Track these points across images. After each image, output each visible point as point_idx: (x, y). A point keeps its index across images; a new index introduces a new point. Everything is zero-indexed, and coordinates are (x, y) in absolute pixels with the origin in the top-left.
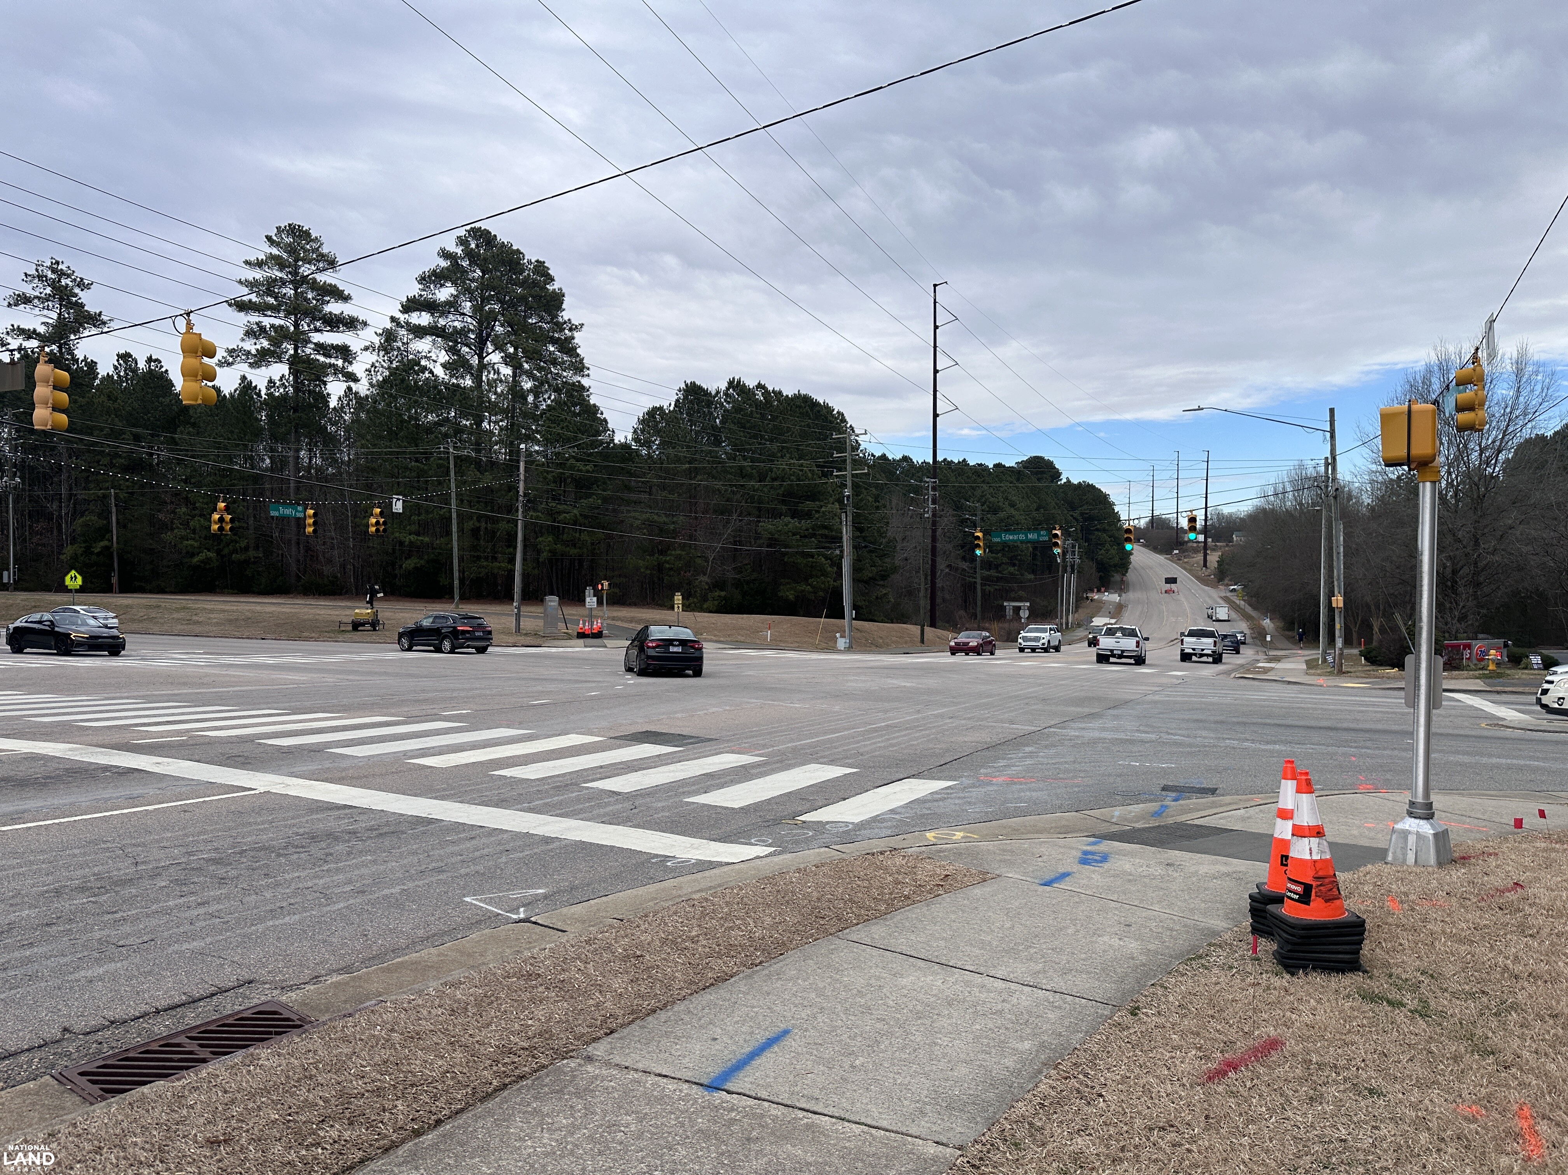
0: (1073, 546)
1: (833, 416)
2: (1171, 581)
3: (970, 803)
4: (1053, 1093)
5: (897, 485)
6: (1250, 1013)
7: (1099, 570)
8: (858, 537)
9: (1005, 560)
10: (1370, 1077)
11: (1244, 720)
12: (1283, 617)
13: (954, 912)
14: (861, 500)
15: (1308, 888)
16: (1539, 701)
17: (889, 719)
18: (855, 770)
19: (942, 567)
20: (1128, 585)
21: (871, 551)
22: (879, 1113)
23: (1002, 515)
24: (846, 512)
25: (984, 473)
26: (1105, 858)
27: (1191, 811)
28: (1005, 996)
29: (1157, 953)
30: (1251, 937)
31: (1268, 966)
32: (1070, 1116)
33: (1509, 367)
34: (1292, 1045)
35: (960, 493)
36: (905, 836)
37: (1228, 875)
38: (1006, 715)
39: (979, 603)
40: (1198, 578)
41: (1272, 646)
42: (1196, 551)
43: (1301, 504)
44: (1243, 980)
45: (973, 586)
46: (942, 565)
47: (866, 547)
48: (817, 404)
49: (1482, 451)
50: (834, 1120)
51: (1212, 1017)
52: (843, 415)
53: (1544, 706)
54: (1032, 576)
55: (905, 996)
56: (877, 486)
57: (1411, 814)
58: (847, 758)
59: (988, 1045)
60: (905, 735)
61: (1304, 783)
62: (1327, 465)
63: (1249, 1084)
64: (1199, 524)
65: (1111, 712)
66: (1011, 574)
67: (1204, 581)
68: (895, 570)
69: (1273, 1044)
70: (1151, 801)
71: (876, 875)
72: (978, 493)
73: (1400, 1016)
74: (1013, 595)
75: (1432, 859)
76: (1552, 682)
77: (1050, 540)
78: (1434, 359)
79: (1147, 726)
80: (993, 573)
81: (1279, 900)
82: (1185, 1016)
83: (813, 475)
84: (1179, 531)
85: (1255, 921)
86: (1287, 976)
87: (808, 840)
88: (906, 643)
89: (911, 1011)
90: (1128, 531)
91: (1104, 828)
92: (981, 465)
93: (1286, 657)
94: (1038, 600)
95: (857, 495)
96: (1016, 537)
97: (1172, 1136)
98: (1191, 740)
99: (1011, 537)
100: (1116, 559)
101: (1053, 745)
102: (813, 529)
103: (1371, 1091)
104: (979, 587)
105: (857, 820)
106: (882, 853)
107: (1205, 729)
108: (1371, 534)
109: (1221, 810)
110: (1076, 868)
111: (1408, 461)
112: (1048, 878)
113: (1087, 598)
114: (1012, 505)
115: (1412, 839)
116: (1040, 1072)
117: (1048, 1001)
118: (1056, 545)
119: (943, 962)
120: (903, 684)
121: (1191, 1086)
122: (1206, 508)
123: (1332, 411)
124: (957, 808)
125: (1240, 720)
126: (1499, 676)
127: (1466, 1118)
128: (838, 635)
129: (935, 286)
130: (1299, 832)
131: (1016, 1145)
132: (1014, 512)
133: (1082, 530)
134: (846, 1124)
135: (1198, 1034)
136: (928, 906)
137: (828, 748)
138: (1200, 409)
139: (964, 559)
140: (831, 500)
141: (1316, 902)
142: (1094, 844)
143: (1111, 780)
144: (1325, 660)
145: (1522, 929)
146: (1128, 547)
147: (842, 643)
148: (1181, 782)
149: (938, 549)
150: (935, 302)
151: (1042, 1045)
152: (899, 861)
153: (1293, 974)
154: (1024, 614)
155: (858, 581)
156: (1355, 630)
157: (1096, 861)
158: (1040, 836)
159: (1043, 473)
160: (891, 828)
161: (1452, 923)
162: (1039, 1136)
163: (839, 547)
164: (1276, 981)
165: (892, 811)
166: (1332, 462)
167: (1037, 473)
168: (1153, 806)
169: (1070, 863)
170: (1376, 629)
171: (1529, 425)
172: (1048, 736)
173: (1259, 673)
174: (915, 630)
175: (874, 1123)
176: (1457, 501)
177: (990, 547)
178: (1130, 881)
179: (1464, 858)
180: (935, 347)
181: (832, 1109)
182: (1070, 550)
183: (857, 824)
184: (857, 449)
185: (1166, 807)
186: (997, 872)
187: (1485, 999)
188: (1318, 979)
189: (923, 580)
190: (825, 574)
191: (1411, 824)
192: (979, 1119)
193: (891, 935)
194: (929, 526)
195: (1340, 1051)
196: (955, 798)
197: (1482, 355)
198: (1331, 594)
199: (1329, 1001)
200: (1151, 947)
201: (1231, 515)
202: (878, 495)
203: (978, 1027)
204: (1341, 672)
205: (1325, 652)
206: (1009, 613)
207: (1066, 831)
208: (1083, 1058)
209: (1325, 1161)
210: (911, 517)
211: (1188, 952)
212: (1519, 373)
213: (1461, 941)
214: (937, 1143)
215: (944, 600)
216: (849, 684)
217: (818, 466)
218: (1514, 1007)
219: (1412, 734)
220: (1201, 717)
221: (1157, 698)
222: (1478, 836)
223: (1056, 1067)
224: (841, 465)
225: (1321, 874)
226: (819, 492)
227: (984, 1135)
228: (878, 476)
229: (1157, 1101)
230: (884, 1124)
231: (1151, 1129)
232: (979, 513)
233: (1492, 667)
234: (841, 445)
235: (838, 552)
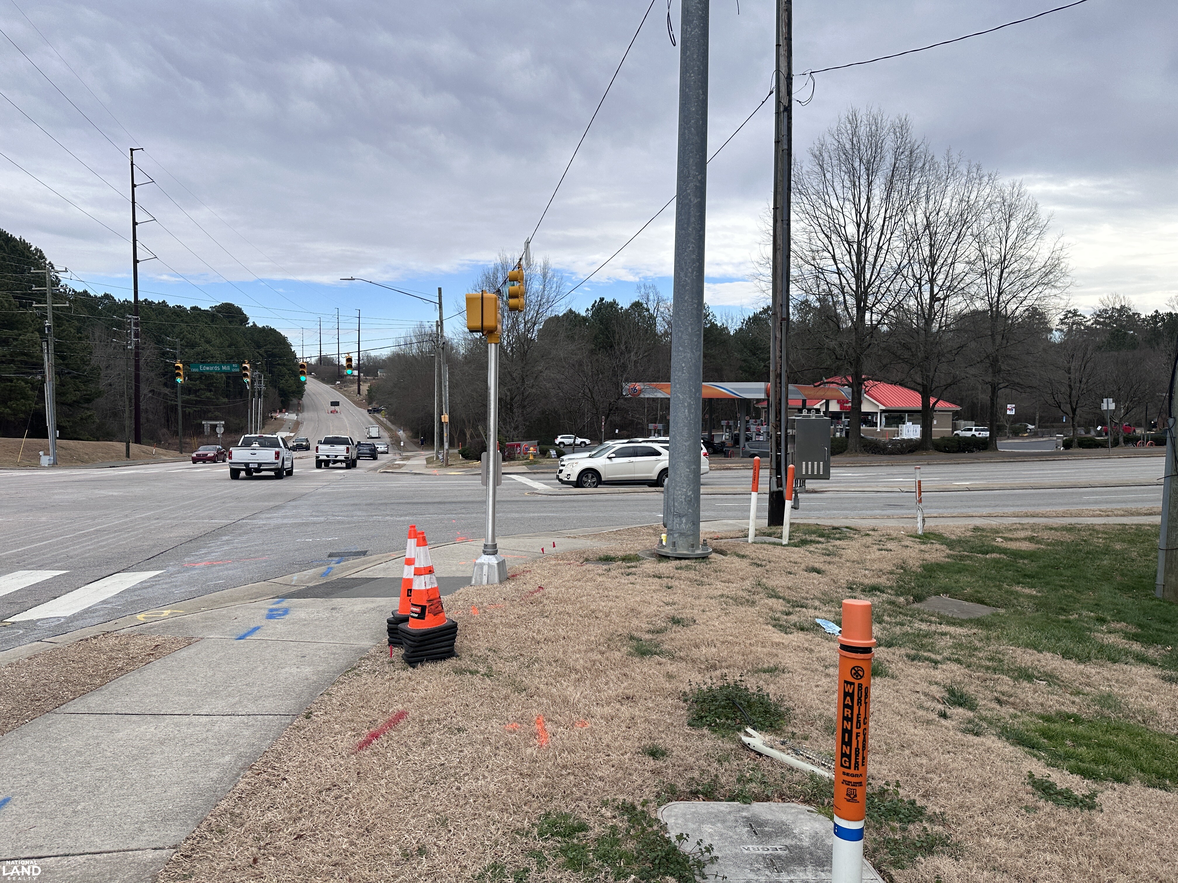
0: (260, 377)
1: (31, 252)
2: (335, 404)
3: (176, 586)
4: (249, 787)
5: (99, 319)
6: (387, 699)
7: (281, 395)
8: (60, 364)
9: (202, 386)
10: (459, 721)
11: (386, 501)
12: (412, 430)
13: (164, 673)
14: (64, 331)
15: (423, 608)
16: (558, 476)
17: (98, 524)
18: (65, 572)
19: (146, 392)
20: (303, 407)
21: (75, 377)
22: (102, 841)
23: (198, 349)
24: (47, 341)
25: (183, 314)
26: (286, 612)
27: (348, 569)
28: (209, 726)
29: (324, 672)
30: (388, 649)
31: (398, 665)
32: (262, 799)
33: (539, 271)
34: (413, 713)
35: (161, 329)
36: (117, 621)
37: (374, 609)
38: (206, 513)
39: (180, 422)
40: (354, 402)
41: (404, 449)
42: (352, 382)
43: (422, 352)
44: (383, 678)
45: (174, 408)
46: (145, 390)
47: (69, 373)
48: (12, 239)
49: (526, 323)
50: (59, 858)
51: (362, 707)
52: (41, 252)
53: (560, 480)
54: (226, 400)
55: (122, 746)
56: (79, 319)
57: (485, 552)
58: (56, 562)
59: (196, 766)
60: (114, 537)
61: (421, 540)
62: (437, 326)
63: (385, 745)
64: (354, 363)
65: (293, 503)
66: (208, 398)
67: (358, 404)
68: (99, 394)
69: (401, 715)
70: (321, 565)
71: (90, 657)
72: (177, 330)
73: (476, 679)
74: (210, 415)
75: (496, 580)
76: (564, 465)
77: (241, 371)
78: (499, 261)
79: (317, 511)
80: (192, 397)
81: (406, 620)
82: (344, 711)
83: (10, 305)
84: (339, 367)
85: (391, 637)
86: (411, 669)
87: (19, 638)
88: (112, 457)
89: (127, 756)
90: (302, 366)
91: (285, 590)
92: (179, 307)
93: (414, 456)
94: (231, 419)
95: (58, 326)
96: (212, 368)
97: (336, 792)
98: (350, 519)
99: (208, 368)
100: (294, 388)
101: (246, 533)
102: (11, 356)
103: (459, 730)
104: (180, 408)
105: (68, 614)
106: (95, 638)
107: (359, 510)
108: (464, 374)
109: (370, 565)
110: (264, 622)
111: (482, 330)
112: (242, 633)
113: (272, 417)
114: (208, 342)
115: (485, 568)
116: (238, 775)
117: (244, 723)
118: (246, 375)
119: (155, 713)
120: (111, 494)
121: (348, 756)
122: (359, 352)
123: (440, 289)
124: (165, 591)
125: (383, 501)
126: (535, 463)
127: (510, 732)
128: (41, 453)
129: (132, 150)
130: (418, 572)
131: (220, 831)
132: (210, 348)
133: (266, 364)
134: (71, 858)
135: (353, 721)
136: (140, 672)
137: (36, 555)
138: (352, 279)
139: (165, 385)
140: (31, 329)
141: (429, 617)
142: (278, 603)
143: (291, 554)
144: (438, 458)
145: (542, 614)
146: (303, 378)
147: (45, 460)
148: (342, 549)
149: (141, 377)
150: (132, 164)
151: (240, 756)
152: (112, 641)
153: (414, 667)
154: (220, 430)
155: (63, 404)
156: (456, 437)
157: (280, 615)
158: (236, 603)
159: (233, 317)
160: (103, 615)
161: (507, 616)
162: (238, 820)
163: (41, 372)
164: (404, 674)
165: (104, 602)
166: (440, 324)
167: (228, 317)
168: (323, 569)
169: (259, 619)
170: (468, 436)
171: (550, 309)
172: (241, 526)
173: (396, 468)
174: (121, 446)
175: (98, 850)
176: (513, 354)
177: (189, 375)
178: (304, 625)
179: (513, 576)
180: (133, 202)
181: (56, 850)
182: (257, 379)
183: (70, 617)
184: (58, 285)
185: (331, 568)
186: (200, 636)
187: (522, 659)
188: (429, 667)
189: (127, 403)
190: (26, 397)
191: (485, 559)
192: (189, 822)
193: (106, 702)
194: (132, 357)
195: (441, 710)
196: (163, 584)
197: (523, 262)
198: (441, 413)
199: (436, 679)
200: (320, 668)
201: (376, 357)
202: (81, 327)
203: (187, 754)
204: (447, 465)
205: (438, 452)
206: (207, 430)
207: (256, 596)
208: (271, 757)
209: (431, 779)
210: (114, 348)
211: (346, 667)
212: (545, 276)
213: (510, 627)
214: (155, 849)
215: (148, 420)
216: (56, 497)
217: (15, 297)
218: (537, 660)
219: (485, 502)
220: (356, 502)
221: (325, 490)
222: (521, 561)
223: (251, 768)
224: (41, 297)
225: (431, 598)
226: (17, 322)
227: (194, 832)
228: (79, 310)
229: (324, 772)
230: (108, 848)
231: (321, 792)
232: (179, 347)
233: (531, 458)
234: (41, 280)
235: (39, 377)
